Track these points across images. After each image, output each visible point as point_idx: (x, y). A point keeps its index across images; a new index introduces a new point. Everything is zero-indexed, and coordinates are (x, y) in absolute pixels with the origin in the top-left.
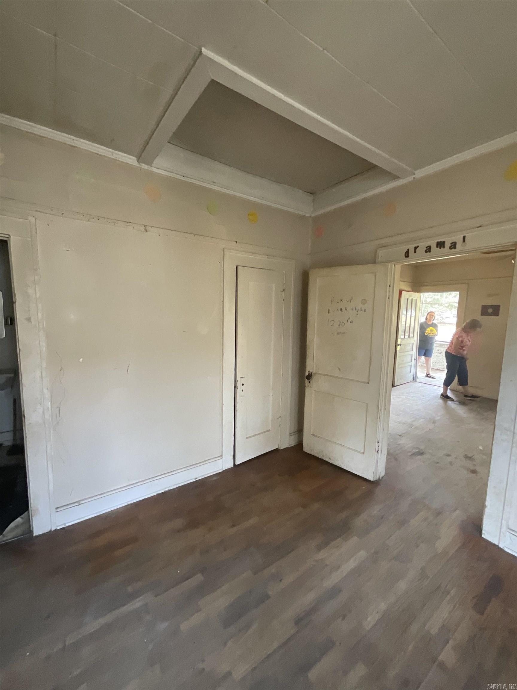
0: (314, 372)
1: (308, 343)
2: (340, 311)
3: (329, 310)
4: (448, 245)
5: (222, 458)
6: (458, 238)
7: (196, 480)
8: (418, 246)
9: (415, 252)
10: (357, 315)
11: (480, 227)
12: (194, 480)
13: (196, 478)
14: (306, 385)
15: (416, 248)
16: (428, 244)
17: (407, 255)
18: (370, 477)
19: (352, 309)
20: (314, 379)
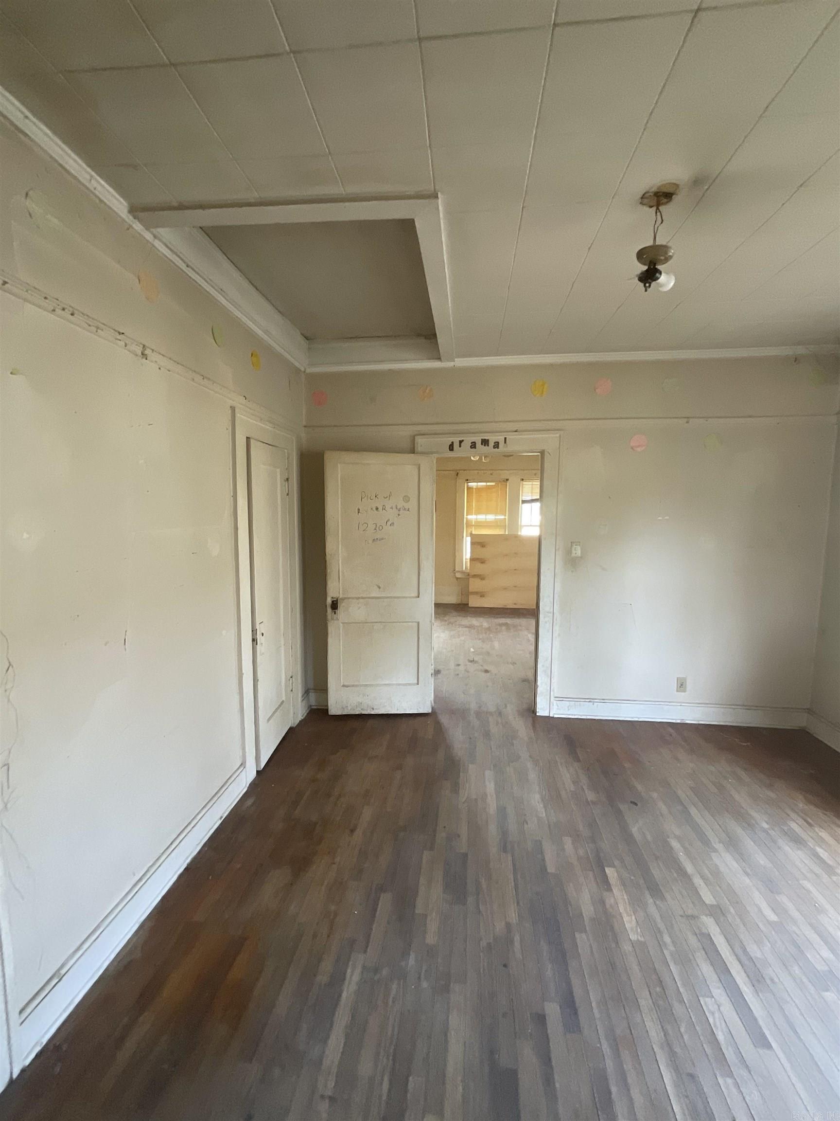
0: (341, 596)
1: (328, 557)
2: (376, 511)
3: (359, 509)
4: (491, 444)
5: (244, 768)
6: (501, 439)
7: (223, 819)
8: (463, 441)
9: (460, 446)
10: (399, 515)
11: (516, 431)
12: (220, 822)
13: (221, 817)
14: (329, 617)
15: (461, 442)
16: (473, 439)
17: (451, 448)
18: (427, 709)
19: (392, 508)
20: (341, 607)
